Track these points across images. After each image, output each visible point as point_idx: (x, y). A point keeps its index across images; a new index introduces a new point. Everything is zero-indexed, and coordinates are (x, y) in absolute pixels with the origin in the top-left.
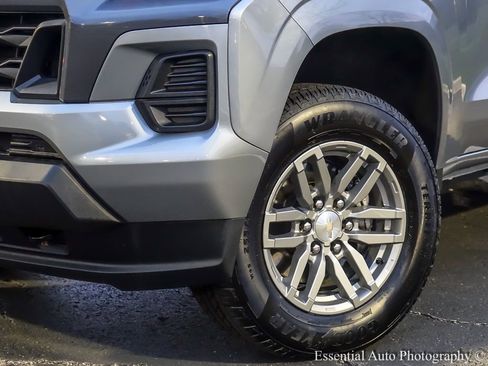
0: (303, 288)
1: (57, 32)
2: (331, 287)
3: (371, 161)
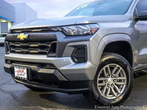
0: (106, 94)
1: (55, 44)
2: (111, 93)
3: (119, 68)
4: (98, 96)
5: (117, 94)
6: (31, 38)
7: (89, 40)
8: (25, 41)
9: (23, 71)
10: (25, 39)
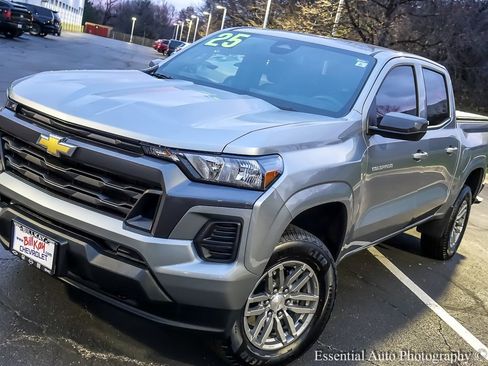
0: (261, 334)
2: (274, 333)
3: (307, 271)
4: (241, 342)
5: (287, 338)
7: (251, 207)
8: (62, 159)
9: (42, 247)
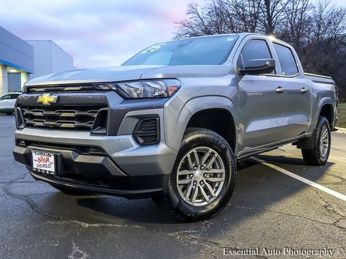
0: (191, 197)
1: (106, 112)
2: (200, 197)
3: (213, 153)
4: (178, 201)
5: (210, 198)
6: (62, 102)
7: (163, 107)
8: (52, 107)
9: (48, 160)
10: (51, 103)
